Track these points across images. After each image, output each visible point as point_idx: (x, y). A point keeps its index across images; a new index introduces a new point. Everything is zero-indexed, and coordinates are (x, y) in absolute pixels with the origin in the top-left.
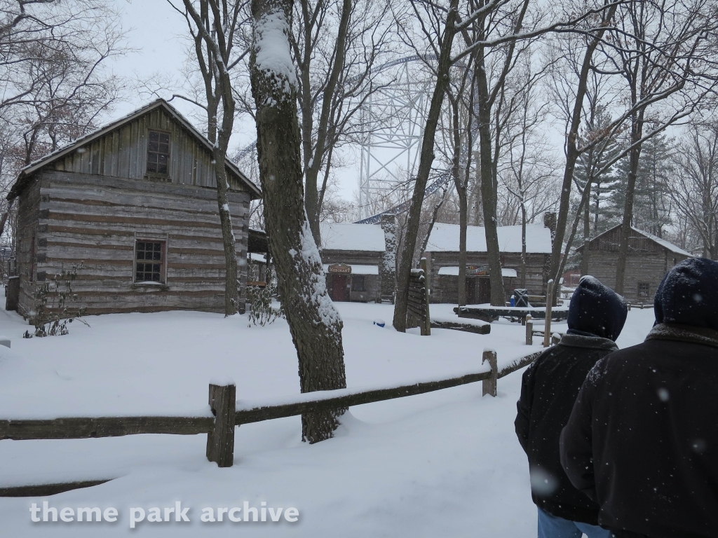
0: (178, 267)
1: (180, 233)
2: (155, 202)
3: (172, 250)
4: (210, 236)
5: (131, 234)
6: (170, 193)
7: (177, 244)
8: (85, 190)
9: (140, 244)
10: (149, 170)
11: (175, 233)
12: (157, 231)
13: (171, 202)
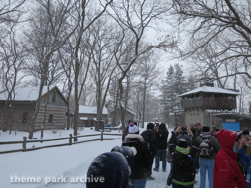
0: (55, 120)
1: (56, 113)
2: (53, 106)
3: (55, 116)
4: (60, 113)
5: (48, 113)
6: (55, 105)
7: (55, 115)
8: (42, 104)
9: (50, 115)
10: (52, 100)
11: (55, 113)
12: (53, 112)
13: (55, 106)
